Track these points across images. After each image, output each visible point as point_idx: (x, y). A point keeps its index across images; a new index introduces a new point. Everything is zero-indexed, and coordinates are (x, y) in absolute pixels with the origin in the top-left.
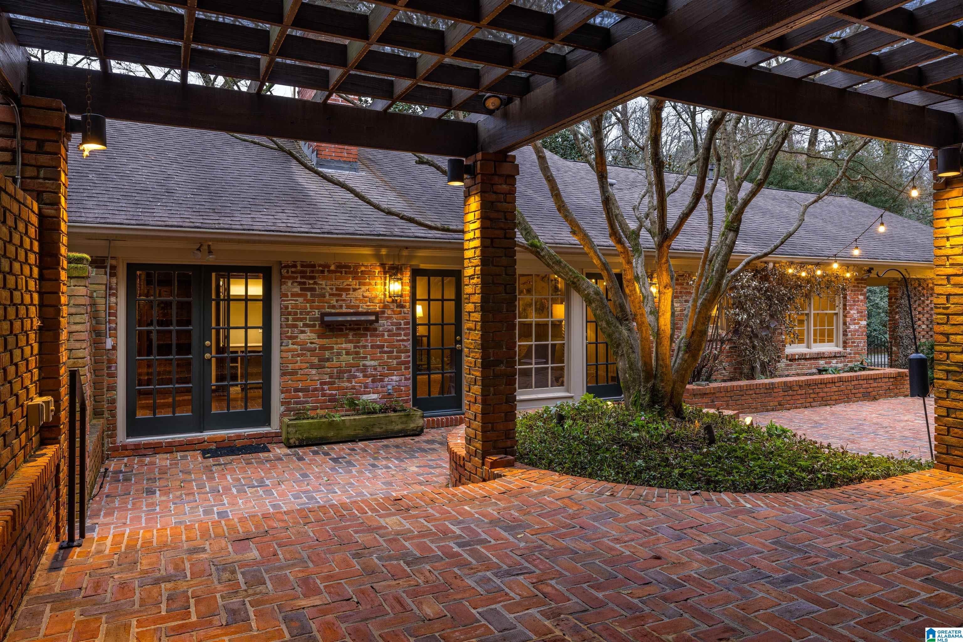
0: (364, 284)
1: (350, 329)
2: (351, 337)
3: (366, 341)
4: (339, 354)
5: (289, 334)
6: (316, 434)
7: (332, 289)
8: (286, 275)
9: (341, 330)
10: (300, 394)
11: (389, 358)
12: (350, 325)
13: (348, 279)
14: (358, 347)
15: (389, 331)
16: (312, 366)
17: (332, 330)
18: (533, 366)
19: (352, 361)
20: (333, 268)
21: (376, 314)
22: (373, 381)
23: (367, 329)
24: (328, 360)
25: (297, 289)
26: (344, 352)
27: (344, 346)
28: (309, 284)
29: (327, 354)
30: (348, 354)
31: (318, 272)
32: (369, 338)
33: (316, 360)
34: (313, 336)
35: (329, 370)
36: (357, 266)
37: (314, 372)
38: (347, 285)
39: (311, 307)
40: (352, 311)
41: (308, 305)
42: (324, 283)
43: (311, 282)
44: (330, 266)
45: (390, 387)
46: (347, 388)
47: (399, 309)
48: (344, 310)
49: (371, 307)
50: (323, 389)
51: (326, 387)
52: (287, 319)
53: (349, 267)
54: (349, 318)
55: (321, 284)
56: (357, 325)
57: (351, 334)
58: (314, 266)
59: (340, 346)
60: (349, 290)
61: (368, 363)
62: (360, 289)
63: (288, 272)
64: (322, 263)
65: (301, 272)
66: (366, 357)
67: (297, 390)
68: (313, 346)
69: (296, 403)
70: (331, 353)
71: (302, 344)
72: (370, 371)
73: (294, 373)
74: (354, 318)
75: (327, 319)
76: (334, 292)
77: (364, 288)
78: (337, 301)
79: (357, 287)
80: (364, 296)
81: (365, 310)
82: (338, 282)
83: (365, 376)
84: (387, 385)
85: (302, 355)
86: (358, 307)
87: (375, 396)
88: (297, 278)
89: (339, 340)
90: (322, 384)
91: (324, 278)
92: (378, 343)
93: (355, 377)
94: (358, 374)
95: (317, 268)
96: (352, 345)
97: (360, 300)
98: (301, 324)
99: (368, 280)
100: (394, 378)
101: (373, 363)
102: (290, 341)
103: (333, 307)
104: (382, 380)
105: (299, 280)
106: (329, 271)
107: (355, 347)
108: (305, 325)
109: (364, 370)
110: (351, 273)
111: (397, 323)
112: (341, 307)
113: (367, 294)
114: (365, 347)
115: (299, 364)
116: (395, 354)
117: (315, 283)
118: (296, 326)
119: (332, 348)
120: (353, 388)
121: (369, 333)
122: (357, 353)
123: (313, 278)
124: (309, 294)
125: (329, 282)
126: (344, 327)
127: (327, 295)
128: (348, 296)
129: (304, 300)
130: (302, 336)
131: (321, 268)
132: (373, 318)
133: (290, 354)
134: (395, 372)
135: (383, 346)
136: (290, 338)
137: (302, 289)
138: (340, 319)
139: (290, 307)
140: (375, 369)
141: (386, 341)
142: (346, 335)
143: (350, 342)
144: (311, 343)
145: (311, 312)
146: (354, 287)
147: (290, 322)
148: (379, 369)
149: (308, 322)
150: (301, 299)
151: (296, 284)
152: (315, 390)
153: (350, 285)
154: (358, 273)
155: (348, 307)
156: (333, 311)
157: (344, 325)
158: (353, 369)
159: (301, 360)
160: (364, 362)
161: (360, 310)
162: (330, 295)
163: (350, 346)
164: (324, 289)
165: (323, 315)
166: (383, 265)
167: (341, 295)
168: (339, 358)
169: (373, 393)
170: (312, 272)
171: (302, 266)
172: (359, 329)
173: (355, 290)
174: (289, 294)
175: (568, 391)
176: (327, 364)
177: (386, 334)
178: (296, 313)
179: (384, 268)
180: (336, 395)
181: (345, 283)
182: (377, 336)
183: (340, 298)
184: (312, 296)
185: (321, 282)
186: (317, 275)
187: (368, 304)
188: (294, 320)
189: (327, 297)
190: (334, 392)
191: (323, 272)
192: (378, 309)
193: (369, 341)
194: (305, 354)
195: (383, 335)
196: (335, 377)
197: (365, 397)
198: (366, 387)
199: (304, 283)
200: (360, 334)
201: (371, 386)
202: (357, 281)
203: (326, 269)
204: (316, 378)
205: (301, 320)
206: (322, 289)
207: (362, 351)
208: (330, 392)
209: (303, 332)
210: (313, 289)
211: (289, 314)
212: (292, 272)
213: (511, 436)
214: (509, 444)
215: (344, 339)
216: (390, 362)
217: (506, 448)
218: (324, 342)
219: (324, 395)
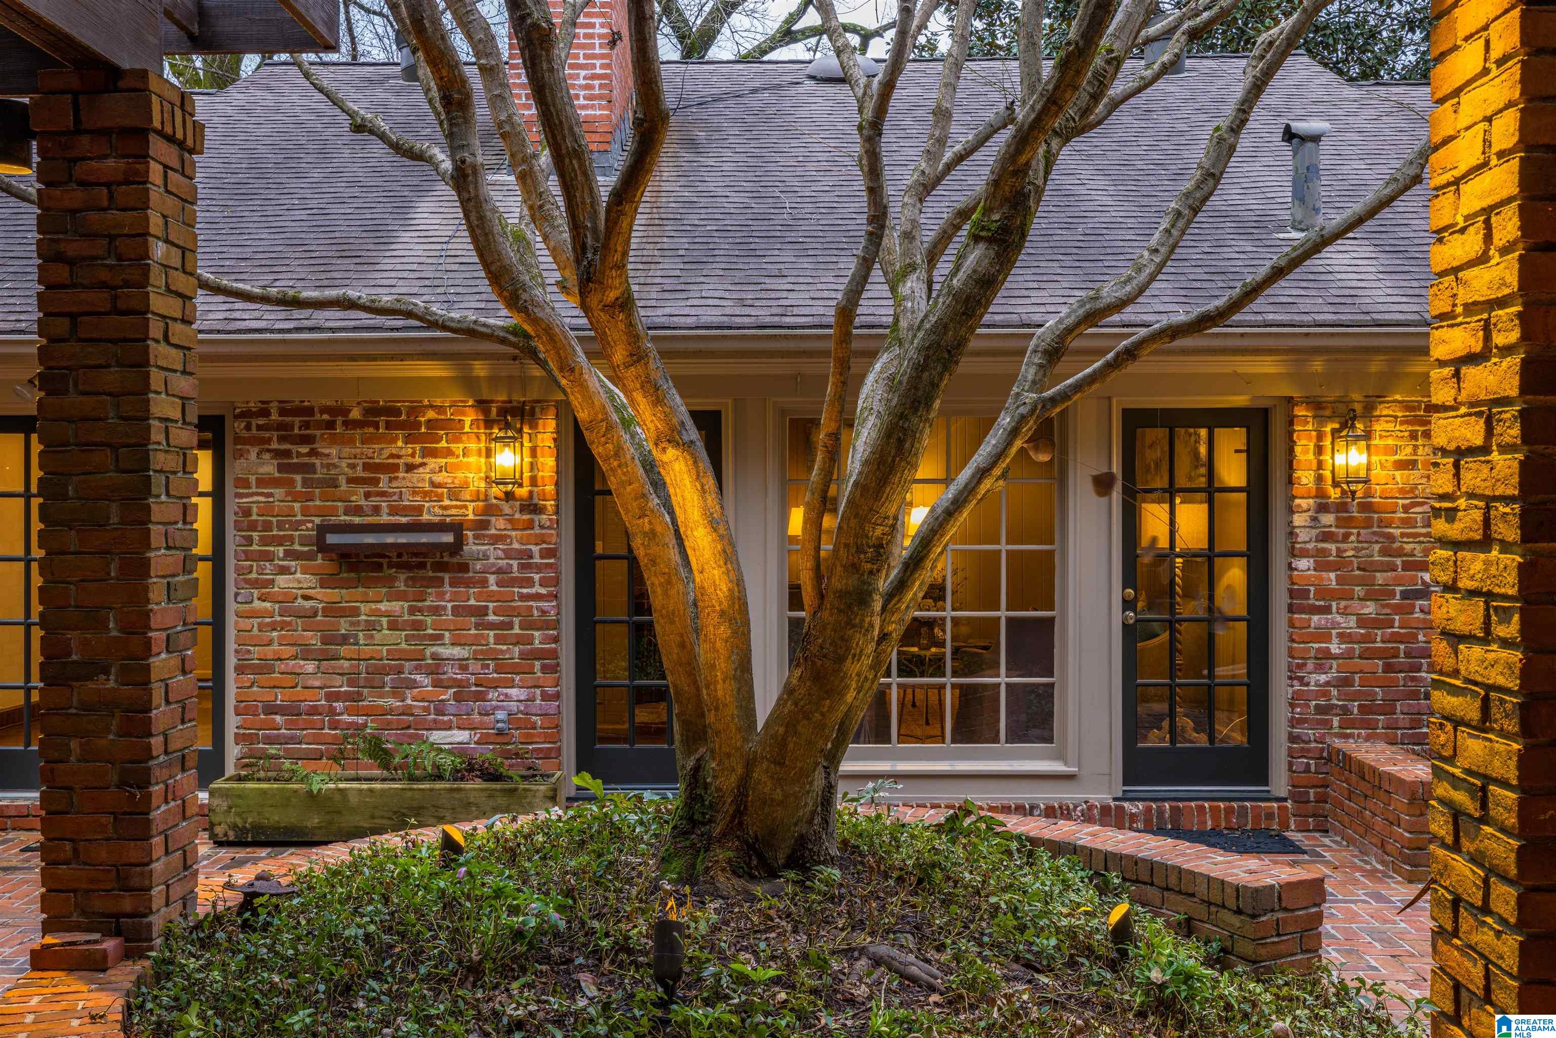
0: (434, 453)
1: (401, 566)
2: (401, 586)
3: (441, 596)
4: (371, 627)
5: (254, 575)
6: (275, 817)
7: (353, 466)
8: (245, 434)
9: (378, 567)
10: (278, 718)
11: (499, 640)
12: (400, 555)
13: (394, 440)
14: (420, 610)
15: (499, 571)
16: (306, 654)
17: (352, 568)
18: (948, 680)
19: (404, 646)
20: (356, 414)
21: (457, 528)
22: (458, 698)
23: (442, 567)
24: (344, 640)
25: (269, 468)
26: (384, 620)
27: (383, 606)
28: (299, 455)
29: (344, 626)
30: (393, 626)
31: (320, 425)
32: (447, 588)
33: (314, 640)
34: (308, 580)
35: (346, 664)
36: (416, 410)
37: (310, 667)
38: (392, 456)
39: (305, 512)
40: (404, 520)
41: (297, 506)
42: (334, 451)
43: (304, 450)
44: (349, 411)
45: (501, 715)
46: (390, 711)
47: (526, 517)
49: (453, 512)
50: (332, 712)
51: (339, 706)
52: (249, 541)
53: (397, 412)
54: (390, 539)
55: (328, 455)
56: (416, 555)
57: (402, 577)
58: (310, 411)
59: (373, 606)
60: (395, 468)
61: (446, 652)
62: (423, 464)
63: (248, 428)
64: (330, 403)
65: (280, 427)
66: (440, 637)
67: (271, 709)
68: (308, 604)
69: (269, 740)
70: (352, 624)
71: (285, 600)
72: (451, 672)
73: (264, 668)
74: (403, 539)
75: (331, 539)
76: (360, 472)
77: (433, 463)
78: (367, 495)
79: (418, 460)
80: (433, 484)
81: (437, 519)
82: (368, 450)
83: (437, 684)
84: (497, 708)
85: (283, 626)
86: (419, 510)
87: (461, 736)
88: (269, 441)
89: (371, 593)
90: (333, 697)
91: (334, 440)
92: (472, 602)
93: (413, 685)
94: (418, 678)
95: (318, 416)
96: (406, 605)
97: (426, 494)
98: (280, 551)
99: (443, 444)
100: (514, 692)
101: (457, 652)
102: (256, 592)
103: (358, 510)
104: (480, 697)
105: (275, 446)
106: (346, 424)
107: (412, 610)
108: (289, 554)
109: (435, 669)
110: (401, 426)
111: (519, 551)
112: (377, 510)
113: (439, 478)
114: (436, 611)
115: (275, 647)
116: (517, 630)
117: (313, 453)
118: (268, 557)
119: (355, 612)
120: (407, 711)
121: (447, 577)
122: (418, 626)
123: (307, 440)
124: (298, 478)
125: (347, 451)
126: (384, 561)
127: (342, 480)
128: (394, 484)
129: (288, 494)
130: (282, 581)
131: (326, 417)
132: (447, 538)
133: (256, 621)
134: (518, 678)
135: (483, 611)
136: (255, 584)
137: (281, 468)
138: (369, 539)
139: (255, 510)
140: (464, 668)
141: (491, 597)
142: (389, 582)
143: (400, 597)
144: (306, 598)
145: (304, 522)
146: (410, 460)
147: (255, 547)
148: (474, 666)
149: (297, 547)
150: (279, 493)
151: (267, 456)
152: (314, 711)
153: (399, 457)
154: (418, 425)
155: (394, 511)
156: (357, 520)
157: (384, 556)
158: (408, 665)
159: (280, 637)
160: (434, 649)
161: (426, 517)
162: (350, 481)
163: (396, 606)
164: (335, 466)
165: (323, 530)
166: (482, 405)
167: (376, 482)
168: (372, 637)
169: (459, 728)
170: (306, 425)
171: (283, 412)
172: (422, 566)
173: (410, 468)
174: (253, 479)
175: (1060, 756)
176: (343, 650)
177: (492, 579)
178: (267, 526)
179: (486, 412)
180: (365, 725)
181: (386, 453)
182: (468, 584)
183: (372, 489)
184: (305, 482)
185: (327, 451)
186: (318, 433)
187: (447, 502)
188: (264, 541)
189: (344, 487)
190: (361, 720)
191: (331, 425)
192: (471, 517)
193: (448, 597)
194: (289, 623)
195: (484, 583)
196: (362, 683)
197: (436, 736)
198: (440, 712)
199: (287, 454)
200: (423, 578)
201: (452, 710)
202: (418, 447)
203: (339, 420)
204: (317, 683)
205: (280, 541)
206: (329, 466)
207: (429, 620)
208: (351, 719)
209: (284, 571)
210: (309, 468)
211: (252, 527)
212: (259, 428)
213: (135, 882)
214: (127, 905)
215: (384, 590)
216: (502, 651)
217: (117, 916)
218: (333, 594)
219: (334, 726)
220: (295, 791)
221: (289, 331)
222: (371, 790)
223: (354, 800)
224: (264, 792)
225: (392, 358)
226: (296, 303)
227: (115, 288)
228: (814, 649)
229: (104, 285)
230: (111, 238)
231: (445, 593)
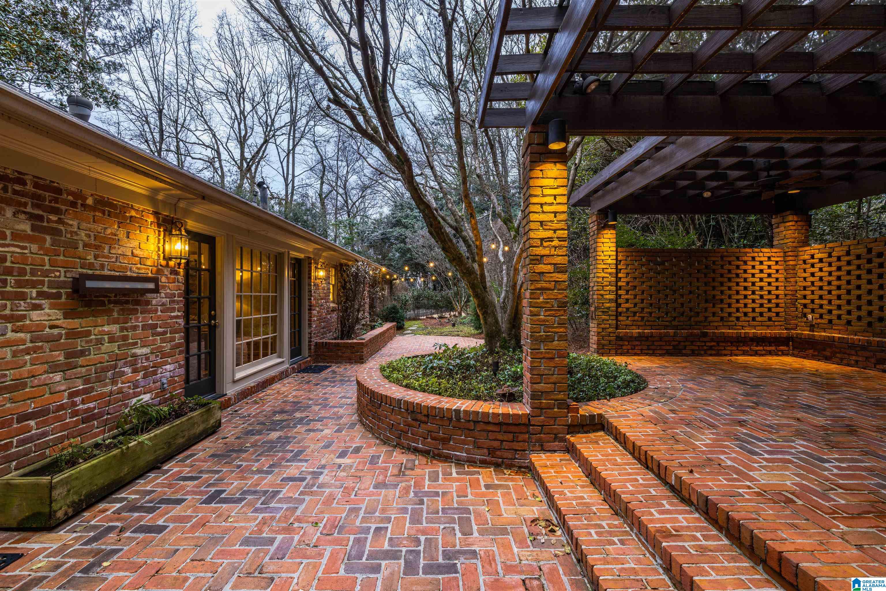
0: (133, 237)
1: (116, 303)
2: (115, 315)
3: (137, 319)
4: (100, 342)
5: (8, 312)
7: (89, 236)
9: (103, 304)
10: (30, 423)
13: (112, 224)
14: (126, 329)
15: (163, 304)
16: (54, 368)
17: (88, 304)
19: (117, 352)
20: (90, 201)
22: (145, 377)
23: (137, 303)
24: (82, 353)
25: (25, 227)
26: (106, 337)
27: (106, 328)
28: (49, 221)
29: (80, 344)
30: (112, 340)
31: (65, 202)
32: (139, 314)
33: (60, 357)
34: (56, 314)
35: (84, 370)
36: (125, 208)
37: (58, 377)
38: (111, 234)
39: (53, 263)
40: (118, 274)
41: (46, 258)
42: (75, 223)
43: (54, 218)
44: (86, 199)
45: (163, 381)
46: (110, 394)
47: (172, 276)
48: (106, 272)
49: (143, 271)
50: (74, 404)
51: (78, 399)
52: (5, 283)
53: (115, 207)
54: (120, 285)
55: (71, 225)
56: (124, 295)
57: (116, 309)
58: (59, 191)
59: (100, 329)
60: (113, 241)
61: (139, 351)
62: (128, 242)
64: (73, 189)
66: (136, 343)
67: (24, 418)
68: (56, 331)
70: (87, 342)
71: (35, 330)
72: (140, 363)
73: (18, 386)
74: (127, 285)
75: (89, 284)
76: (92, 241)
77: (133, 242)
78: (96, 257)
79: (125, 239)
80: (133, 254)
81: (135, 275)
82: (99, 227)
83: (135, 371)
84: (161, 378)
85: (35, 350)
86: (126, 268)
87: (146, 397)
88: (24, 204)
89: (99, 320)
90: (72, 395)
91: (75, 216)
92: (150, 322)
93: (123, 374)
94: (126, 369)
95: (65, 196)
96: (118, 326)
97: (129, 259)
98: (33, 292)
99: (138, 232)
100: (168, 367)
101: (145, 350)
102: (9, 326)
103: (91, 266)
104: (155, 373)
105: (28, 209)
106: (83, 206)
107: (122, 329)
108: (41, 295)
109: (132, 363)
110: (116, 216)
111: (171, 294)
112: (102, 267)
113: (137, 251)
114: (135, 328)
115: (28, 367)
116: (169, 335)
117: (60, 221)
118: (21, 297)
119: (88, 333)
120: (120, 391)
121: (139, 308)
122: (125, 338)
123: (56, 211)
124: (48, 238)
125: (84, 225)
126: (107, 299)
127: (80, 245)
128: (112, 251)
129: (39, 248)
130: (34, 315)
131: (70, 198)
132: (151, 286)
133: (10, 350)
134: (169, 360)
135: (155, 326)
136: (9, 319)
137: (34, 228)
138: (108, 285)
139: (9, 258)
140: (147, 359)
141: (159, 318)
142: (109, 312)
143: (115, 321)
144: (52, 327)
145: (53, 271)
146: (120, 238)
147: (10, 289)
148: (152, 357)
149: (46, 289)
150: (31, 246)
151: (22, 216)
152: (62, 407)
153: (115, 235)
154: (125, 218)
155: (112, 268)
157: (106, 296)
158: (119, 363)
159: (32, 359)
160: (133, 351)
161: (129, 273)
162: (85, 245)
163: (114, 328)
164: (75, 233)
165: (84, 278)
166: (156, 214)
167: (101, 248)
168: (100, 349)
169: (145, 393)
170: (56, 201)
171: (36, 185)
172: (127, 302)
173: (121, 243)
174: (9, 233)
175: (279, 357)
176: (81, 361)
177: (159, 309)
178: (22, 272)
179: (158, 219)
180: (95, 408)
181: (108, 231)
182: (149, 312)
183: (100, 253)
184: (53, 242)
185: (71, 222)
186: (63, 208)
187: (139, 266)
188: (18, 284)
189: (81, 249)
190: (91, 405)
191: (73, 204)
192: (148, 274)
193: (140, 319)
194: (40, 348)
195: (156, 311)
196: (93, 380)
197: (134, 401)
198: (136, 386)
199: (40, 218)
200: (129, 310)
201: (142, 384)
202: (125, 231)
203: (80, 202)
204: (63, 388)
205: (33, 284)
206: (71, 233)
207: (130, 334)
208: (86, 406)
209: (36, 307)
210: (57, 232)
212: (16, 192)
215: (106, 318)
216: (164, 347)
218: (75, 323)
219: (75, 413)
231: (138, 318)
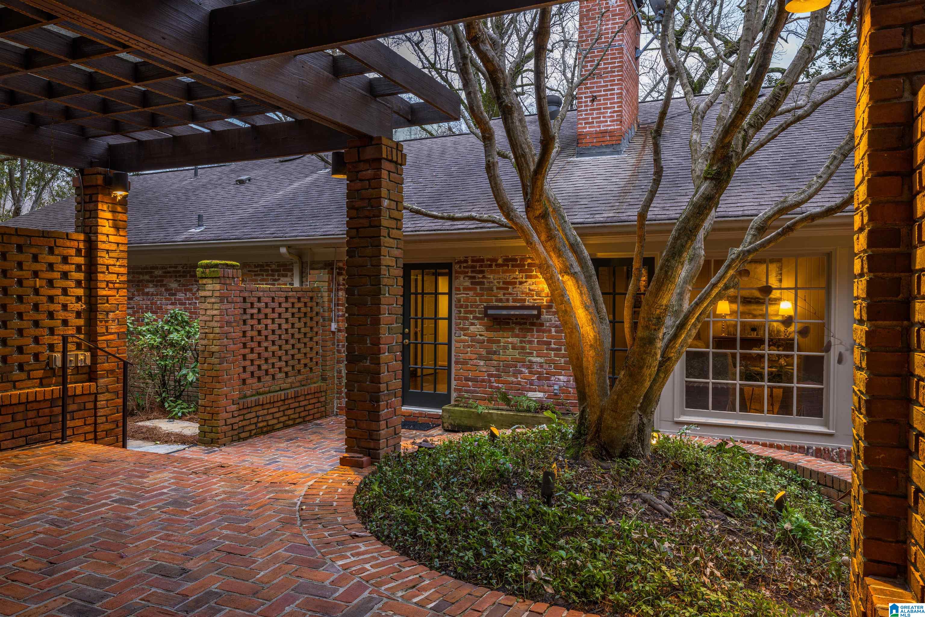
0: (531, 277)
1: (516, 323)
2: (517, 331)
3: (532, 336)
4: (505, 348)
5: (461, 326)
6: (466, 422)
7: (499, 283)
8: (459, 270)
9: (508, 324)
10: (470, 383)
11: (556, 355)
12: (516, 319)
13: (515, 272)
14: (524, 342)
15: (556, 327)
16: (481, 358)
17: (499, 324)
18: (766, 384)
19: (517, 356)
20: (500, 261)
21: (538, 308)
22: (539, 379)
23: (533, 324)
24: (495, 353)
25: (468, 284)
26: (510, 345)
27: (510, 340)
28: (479, 278)
29: (494, 347)
30: (514, 348)
31: (486, 266)
32: (535, 333)
33: (484, 352)
34: (482, 328)
35: (496, 363)
36: (523, 259)
37: (482, 363)
38: (514, 278)
39: (481, 301)
40: (518, 304)
41: (478, 298)
42: (492, 276)
43: (480, 276)
44: (498, 260)
45: (556, 387)
46: (512, 383)
48: (511, 304)
49: (538, 301)
50: (490, 381)
51: (493, 379)
52: (460, 312)
53: (516, 260)
54: (512, 312)
55: (489, 278)
56: (523, 319)
57: (517, 328)
58: (482, 260)
59: (506, 339)
60: (515, 283)
61: (534, 359)
62: (526, 282)
63: (460, 267)
64: (490, 257)
65: (473, 267)
66: (532, 353)
67: (467, 379)
68: (481, 338)
69: (467, 391)
70: (498, 346)
71: (473, 336)
72: (536, 368)
73: (465, 363)
74: (517, 312)
75: (490, 312)
76: (501, 285)
77: (530, 281)
78: (504, 294)
79: (524, 280)
80: (530, 290)
81: (531, 304)
82: (505, 276)
83: (530, 372)
84: (554, 384)
85: (472, 346)
86: (524, 300)
87: (540, 395)
88: (467, 272)
89: (505, 334)
90: (490, 376)
91: (492, 272)
92: (545, 339)
93: (521, 372)
94: (523, 369)
95: (486, 263)
96: (519, 339)
97: (527, 294)
98: (471, 316)
99: (534, 273)
100: (561, 378)
101: (538, 360)
102: (462, 332)
103: (500, 300)
104: (548, 379)
105: (470, 274)
106: (496, 265)
107: (521, 342)
108: (475, 318)
109: (529, 367)
110: (517, 266)
112: (508, 300)
113: (532, 287)
114: (531, 342)
115: (469, 354)
116: (563, 352)
117: (484, 277)
118: (467, 318)
119: (499, 342)
120: (519, 383)
121: (535, 328)
122: (523, 348)
123: (482, 272)
124: (478, 287)
125: (497, 276)
126: (511, 321)
127: (495, 288)
128: (515, 290)
129: (474, 294)
130: (472, 328)
131: (489, 263)
132: (535, 312)
133: (462, 344)
134: (563, 372)
135: (549, 343)
136: (463, 329)
137: (472, 283)
138: (504, 312)
139: (462, 300)
140: (541, 367)
141: (553, 337)
142: (512, 329)
143: (517, 336)
144: (481, 335)
145: (480, 305)
146: (521, 280)
147: (462, 315)
148: (546, 366)
149: (477, 315)
150: (471, 293)
151: (467, 278)
152: (483, 381)
153: (517, 279)
154: (524, 265)
155: (514, 301)
156: (500, 304)
157: (510, 319)
158: (519, 364)
159: (471, 351)
160: (530, 358)
161: (527, 303)
162: (498, 288)
163: (516, 340)
164: (492, 282)
165: (487, 308)
167: (507, 289)
168: (505, 352)
169: (539, 391)
170: (481, 266)
171: (473, 261)
172: (525, 323)
173: (521, 283)
174: (461, 287)
175: (826, 425)
176: (494, 357)
177: (553, 330)
178: (467, 306)
180: (502, 388)
181: (512, 277)
182: (544, 331)
183: (506, 292)
184: (481, 289)
185: (489, 276)
186: (486, 269)
187: (535, 297)
188: (466, 312)
189: (495, 291)
190: (500, 385)
191: (490, 266)
192: (545, 303)
193: (535, 336)
194: (474, 345)
195: (550, 331)
196: (501, 370)
197: (530, 394)
198: (531, 384)
199: (474, 277)
200: (526, 329)
201: (536, 384)
202: (524, 274)
203: (494, 264)
204: (484, 370)
205: (471, 312)
206: (489, 282)
207: (528, 346)
208: (497, 385)
209: (473, 324)
210: (482, 283)
211: (461, 306)
212: (464, 267)
213: (375, 437)
214: (372, 445)
215: (510, 333)
216: (557, 360)
217: (369, 449)
218: (491, 334)
219: (491, 387)
220: (473, 412)
221: (473, 229)
222: (502, 414)
223: (495, 418)
224: (461, 411)
225: (512, 238)
226: (453, 219)
227: (370, 218)
228: (630, 362)
229: (367, 217)
230: (369, 199)
231: (534, 335)
